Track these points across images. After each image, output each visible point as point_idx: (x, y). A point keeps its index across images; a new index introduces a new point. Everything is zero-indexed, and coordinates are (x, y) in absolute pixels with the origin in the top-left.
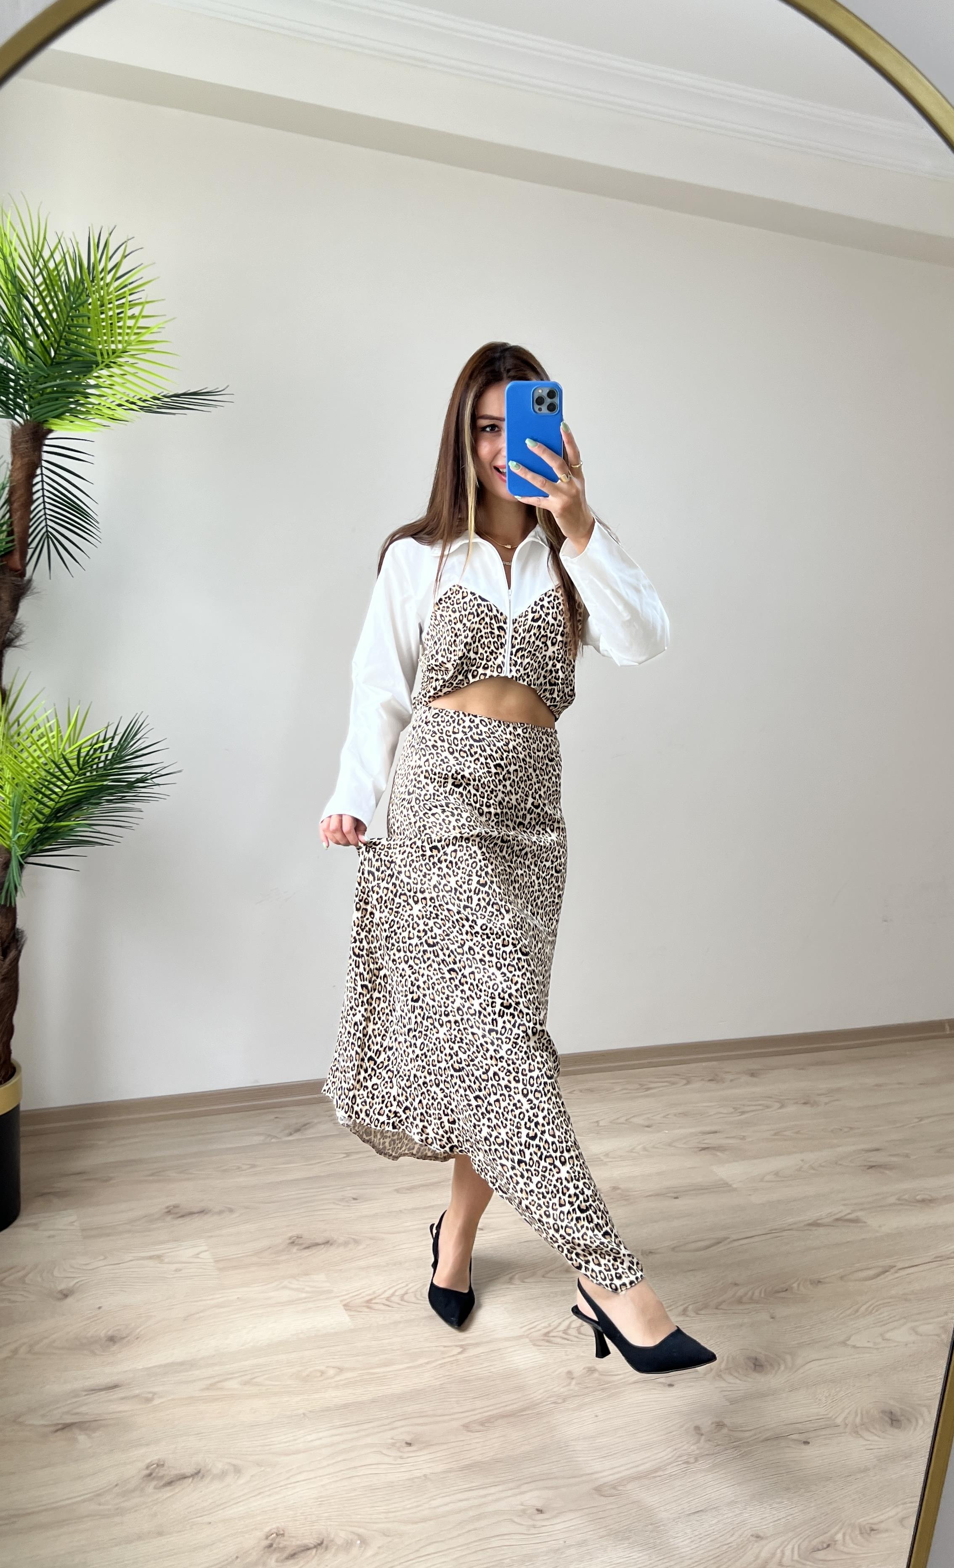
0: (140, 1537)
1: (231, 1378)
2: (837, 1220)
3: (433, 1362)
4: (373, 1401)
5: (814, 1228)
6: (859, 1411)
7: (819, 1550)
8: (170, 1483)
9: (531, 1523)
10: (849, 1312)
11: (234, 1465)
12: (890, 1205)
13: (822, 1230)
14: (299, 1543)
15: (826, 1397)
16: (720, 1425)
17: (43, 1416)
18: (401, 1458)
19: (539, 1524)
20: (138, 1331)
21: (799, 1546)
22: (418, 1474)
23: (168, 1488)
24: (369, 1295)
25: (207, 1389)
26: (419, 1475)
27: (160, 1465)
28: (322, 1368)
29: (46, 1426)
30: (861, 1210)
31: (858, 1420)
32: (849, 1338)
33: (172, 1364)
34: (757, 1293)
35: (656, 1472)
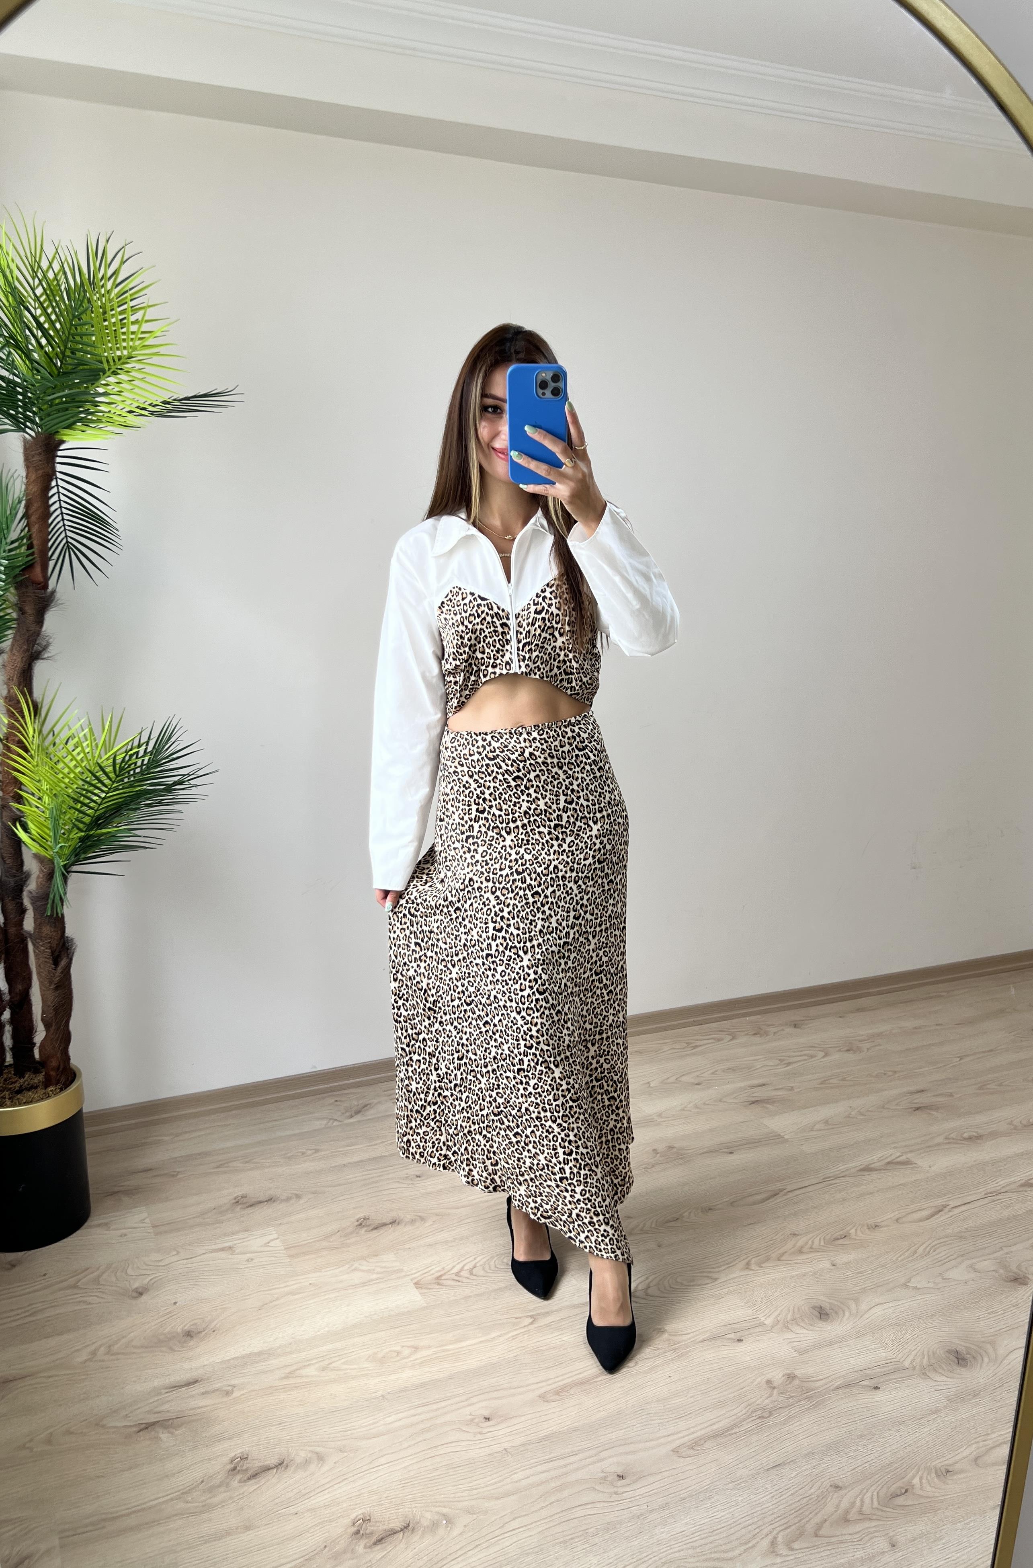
0: (228, 1533)
1: (308, 1365)
2: (889, 1163)
3: (505, 1334)
4: (451, 1378)
5: (866, 1173)
6: (926, 1353)
7: (898, 1496)
8: (254, 1476)
9: (613, 1490)
10: (907, 1254)
11: (317, 1453)
12: (939, 1144)
13: (875, 1175)
14: (385, 1527)
15: (893, 1341)
16: (791, 1377)
17: (126, 1416)
18: (480, 1433)
19: (621, 1490)
20: (215, 1323)
21: (878, 1493)
22: (497, 1448)
23: (252, 1481)
24: (439, 1271)
25: (286, 1377)
26: (499, 1449)
27: (244, 1458)
28: (398, 1348)
29: (131, 1426)
30: (911, 1151)
31: (925, 1362)
32: (909, 1280)
33: (249, 1356)
34: (816, 1241)
35: (732, 1429)
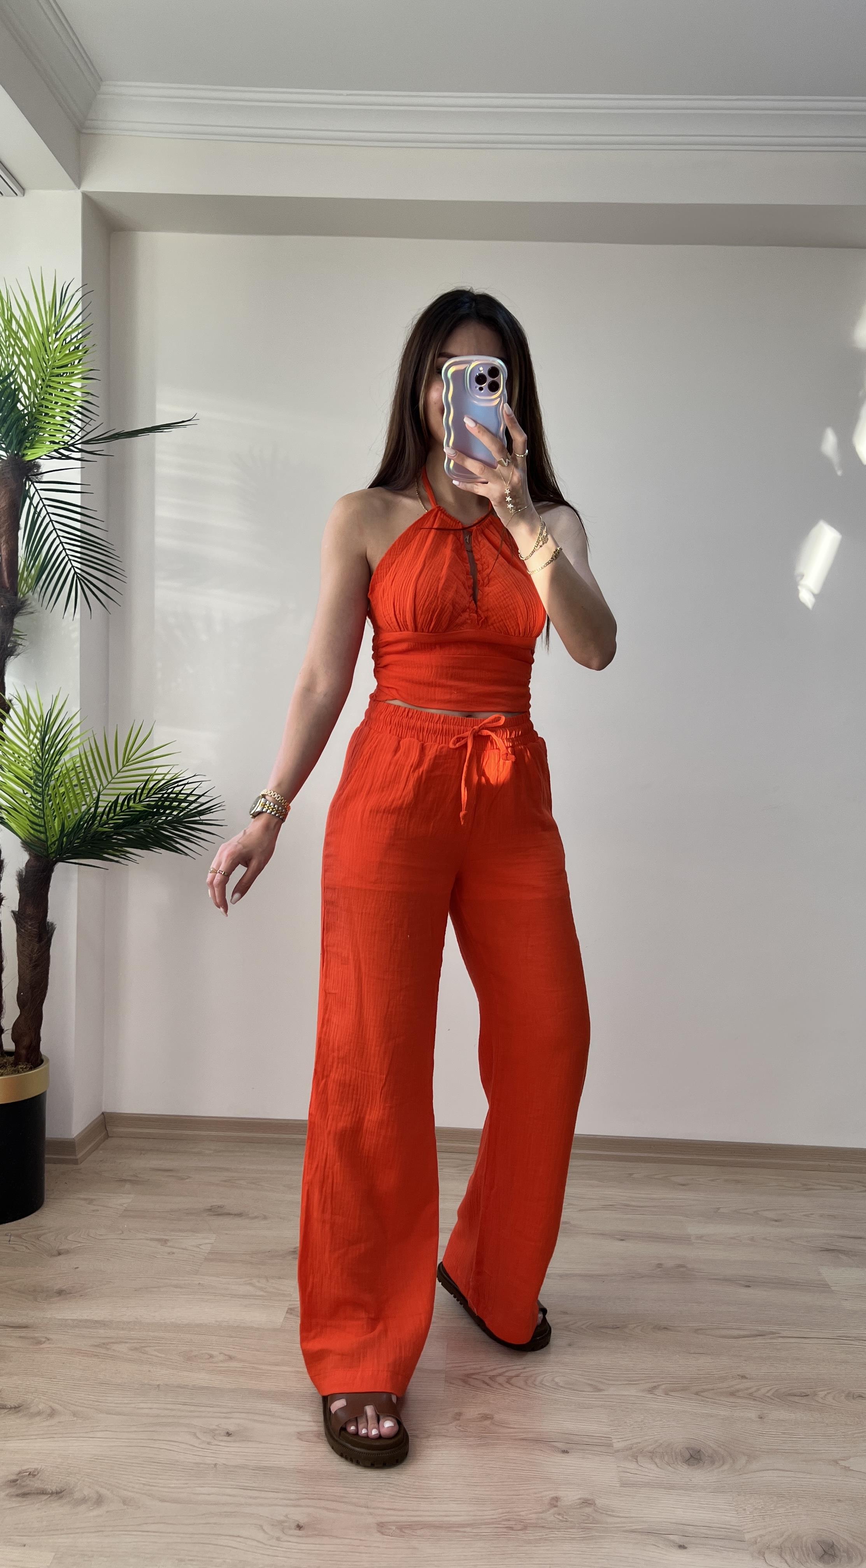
6: (788, 1533)
9: (279, 1535)
14: (41, 1486)
15: (757, 1509)
16: (586, 1502)
18: (209, 1443)
19: (286, 1538)
20: (89, 1290)
25: (96, 1346)
26: (210, 1462)
28: (215, 1353)
31: (777, 1542)
32: (847, 1459)
33: (86, 1321)
34: (764, 1391)
35: (464, 1527)
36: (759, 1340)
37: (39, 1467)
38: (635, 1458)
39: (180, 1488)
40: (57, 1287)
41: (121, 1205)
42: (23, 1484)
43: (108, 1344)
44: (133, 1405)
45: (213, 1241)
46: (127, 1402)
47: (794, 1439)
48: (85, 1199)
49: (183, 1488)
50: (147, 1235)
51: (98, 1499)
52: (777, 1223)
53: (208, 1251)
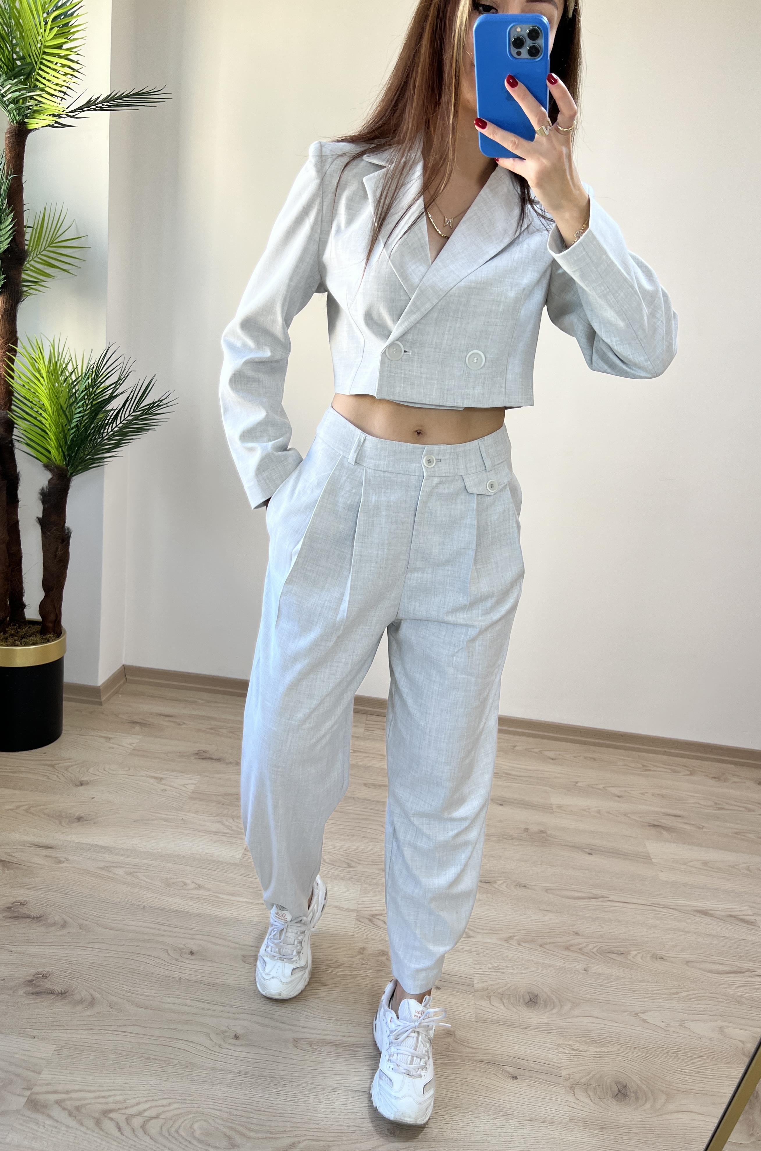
1: (124, 867)
2: (729, 915)
4: (199, 915)
6: (593, 1073)
8: (15, 918)
9: (221, 1042)
10: (667, 991)
11: (65, 922)
13: (707, 920)
14: (50, 987)
15: (572, 1049)
16: (449, 1034)
18: (177, 960)
22: (176, 975)
23: (11, 920)
27: (22, 904)
28: (189, 881)
31: (584, 1079)
32: (644, 1012)
34: (590, 947)
36: (593, 902)
37: (51, 970)
38: (489, 997)
39: (152, 996)
40: (77, 815)
41: (131, 744)
42: (38, 984)
43: (111, 867)
44: (125, 922)
45: (196, 782)
46: (119, 919)
47: (607, 991)
48: (105, 737)
49: (154, 997)
50: (148, 773)
51: (91, 1001)
52: (619, 799)
53: (191, 791)
